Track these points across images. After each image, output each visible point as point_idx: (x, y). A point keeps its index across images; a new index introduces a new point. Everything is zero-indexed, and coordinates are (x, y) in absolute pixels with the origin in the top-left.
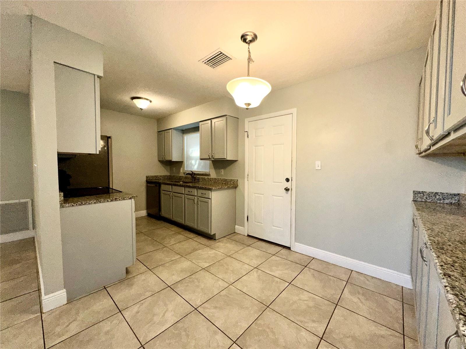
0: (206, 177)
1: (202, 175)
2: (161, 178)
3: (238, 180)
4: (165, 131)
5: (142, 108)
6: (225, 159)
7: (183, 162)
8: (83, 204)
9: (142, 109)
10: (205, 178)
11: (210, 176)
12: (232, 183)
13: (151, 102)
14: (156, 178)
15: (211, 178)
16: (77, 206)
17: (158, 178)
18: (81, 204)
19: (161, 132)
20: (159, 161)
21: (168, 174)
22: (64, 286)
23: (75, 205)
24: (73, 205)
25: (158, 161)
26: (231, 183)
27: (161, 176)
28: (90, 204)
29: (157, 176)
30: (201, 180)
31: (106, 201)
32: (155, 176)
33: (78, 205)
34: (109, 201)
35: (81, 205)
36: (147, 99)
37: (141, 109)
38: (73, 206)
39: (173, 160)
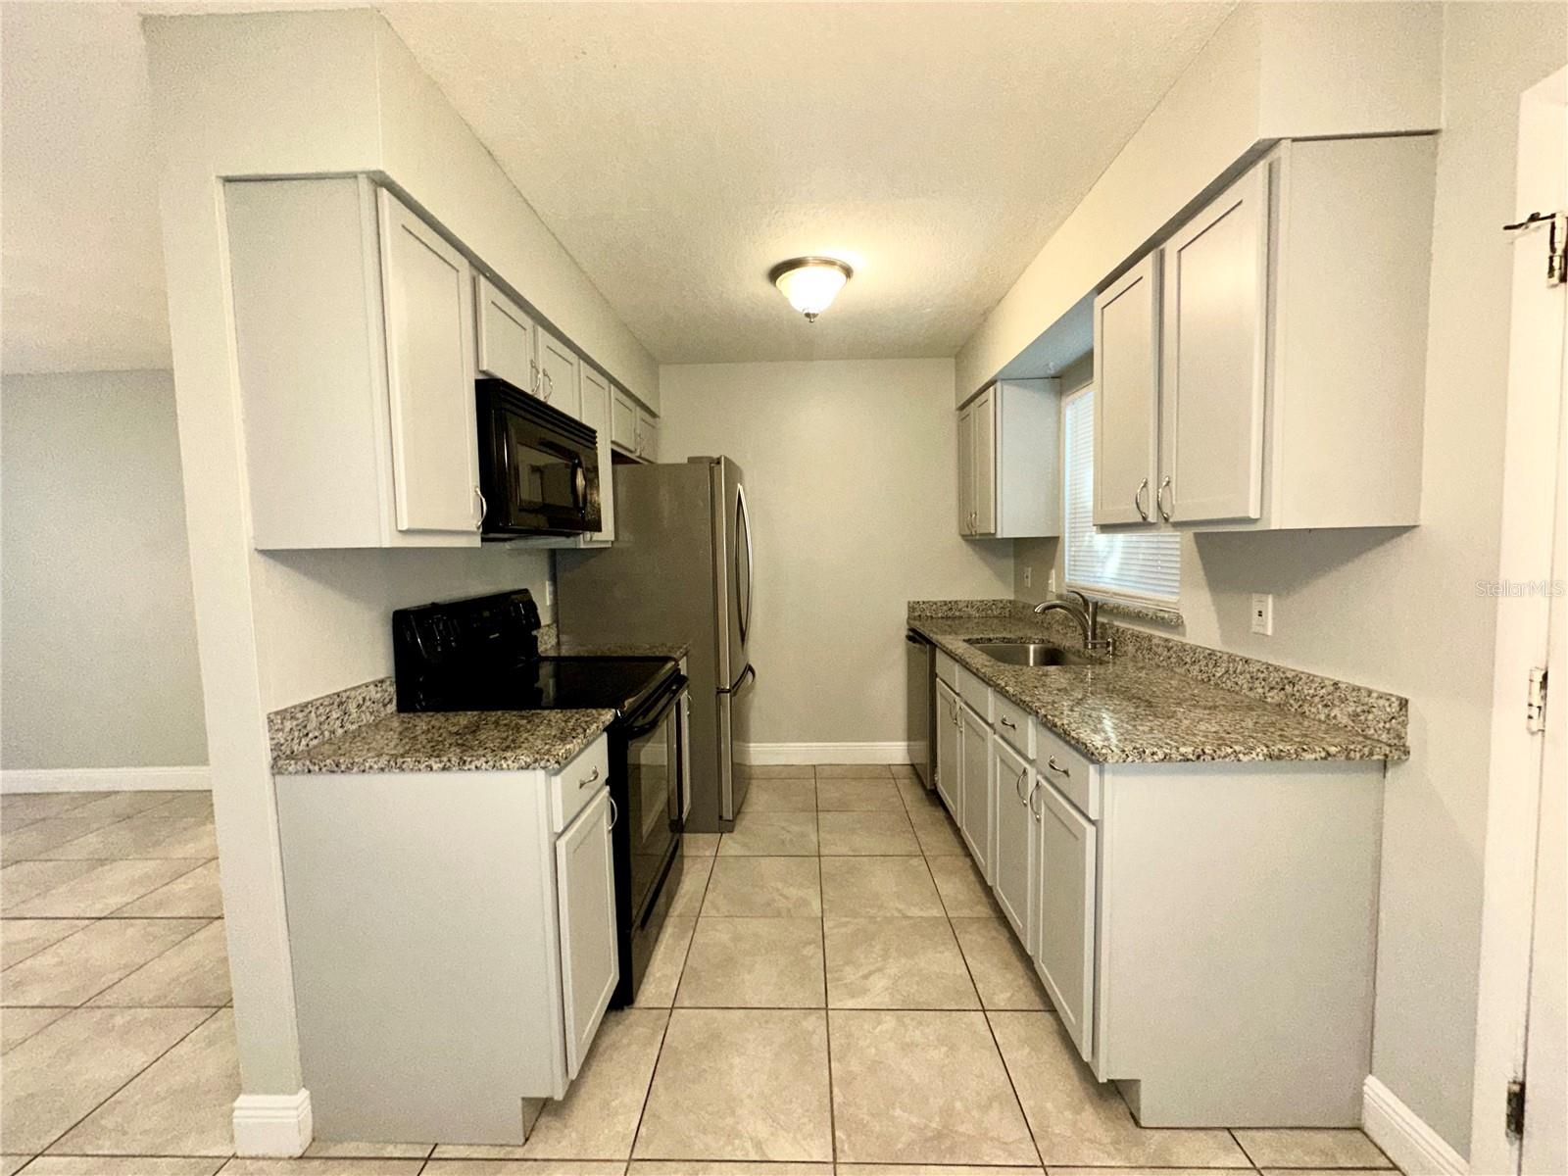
0: (1159, 634)
1: (1139, 617)
2: (974, 613)
3: (1404, 704)
4: (978, 401)
5: (811, 312)
6: (1255, 521)
7: (1058, 538)
8: (343, 767)
9: (815, 315)
10: (1150, 638)
11: (1184, 634)
12: (1345, 720)
13: (848, 272)
14: (950, 614)
15: (1183, 645)
16: (322, 773)
17: (957, 614)
18: (336, 769)
20: (964, 537)
21: (1006, 594)
22: (304, 1079)
23: (317, 768)
24: (311, 767)
25: (960, 538)
26: (1335, 712)
27: (970, 604)
28: (364, 771)
29: (956, 602)
30: (1131, 649)
31: (422, 766)
32: (945, 603)
33: (324, 769)
34: (435, 767)
35: (333, 772)
36: (830, 263)
37: (808, 315)
38: (309, 771)
39: (999, 536)
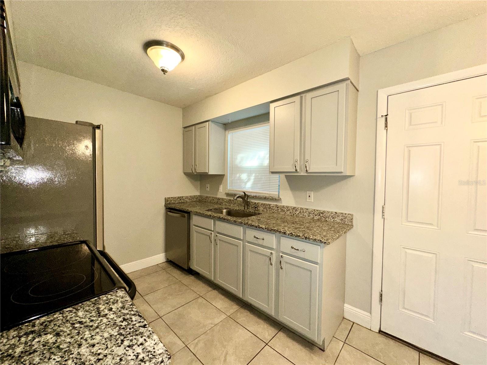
0: (273, 203)
1: (265, 198)
2: (188, 201)
4: (198, 126)
6: (342, 173)
10: (270, 205)
11: (282, 203)
12: (339, 221)
15: (283, 206)
17: (183, 201)
19: (190, 128)
21: (197, 193)
25: (183, 174)
26: (336, 219)
27: (187, 197)
29: (182, 197)
30: (262, 209)
32: (179, 198)
37: (163, 70)
39: (210, 173)
